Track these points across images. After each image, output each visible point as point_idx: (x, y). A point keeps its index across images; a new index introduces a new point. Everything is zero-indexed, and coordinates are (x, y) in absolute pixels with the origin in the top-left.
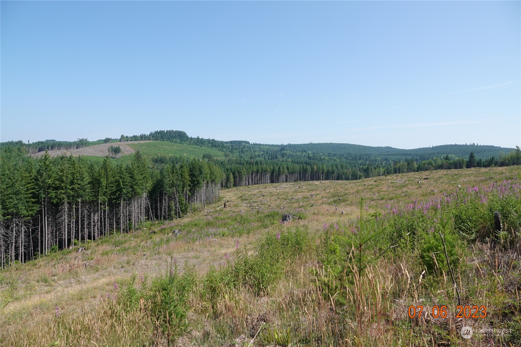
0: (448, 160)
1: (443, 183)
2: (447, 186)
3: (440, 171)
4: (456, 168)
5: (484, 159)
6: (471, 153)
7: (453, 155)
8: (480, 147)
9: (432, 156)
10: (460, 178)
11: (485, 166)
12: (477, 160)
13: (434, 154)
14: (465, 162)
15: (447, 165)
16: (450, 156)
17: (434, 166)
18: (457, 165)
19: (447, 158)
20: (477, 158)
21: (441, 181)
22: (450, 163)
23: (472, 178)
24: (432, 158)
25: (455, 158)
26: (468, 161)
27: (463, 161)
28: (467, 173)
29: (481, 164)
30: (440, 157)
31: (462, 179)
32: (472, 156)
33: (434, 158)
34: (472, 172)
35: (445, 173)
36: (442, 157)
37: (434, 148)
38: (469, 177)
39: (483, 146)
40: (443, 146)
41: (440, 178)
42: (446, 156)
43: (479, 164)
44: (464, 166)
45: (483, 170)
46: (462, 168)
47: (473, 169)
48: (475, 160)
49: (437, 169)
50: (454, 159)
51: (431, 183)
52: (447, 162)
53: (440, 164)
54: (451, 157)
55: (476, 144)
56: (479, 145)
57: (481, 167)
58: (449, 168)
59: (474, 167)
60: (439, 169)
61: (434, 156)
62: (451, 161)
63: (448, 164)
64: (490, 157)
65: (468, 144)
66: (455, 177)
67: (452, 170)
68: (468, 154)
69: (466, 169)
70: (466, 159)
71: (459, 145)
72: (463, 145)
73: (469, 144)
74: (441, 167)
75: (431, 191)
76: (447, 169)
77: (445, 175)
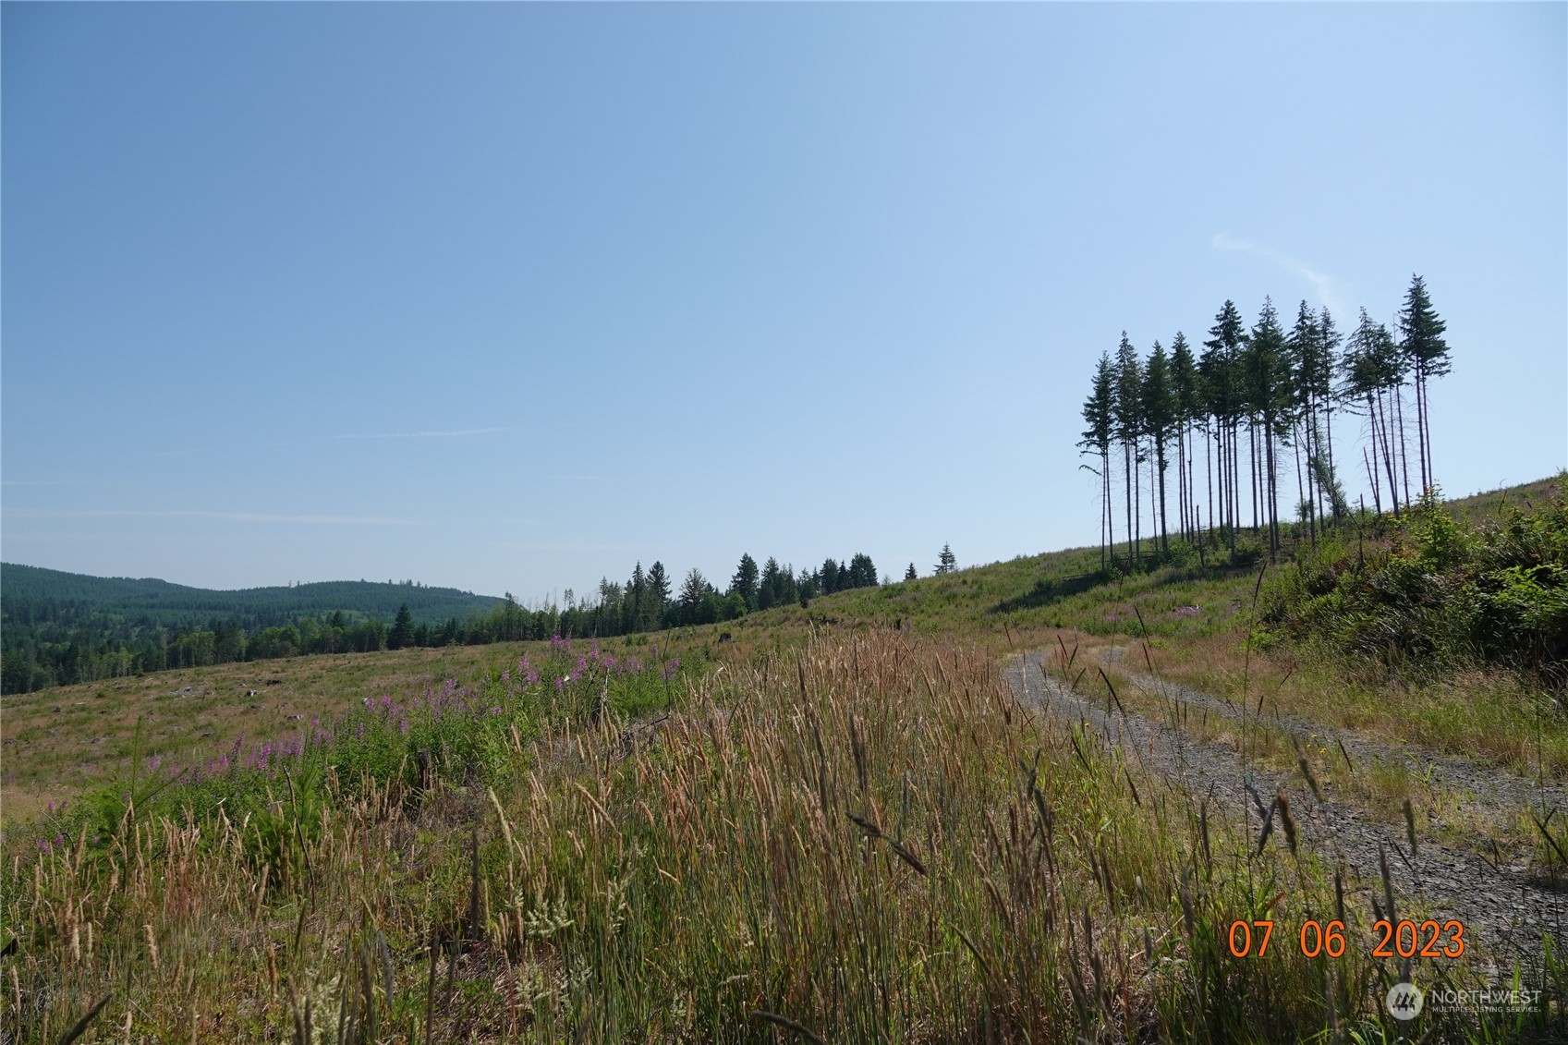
0: (341, 626)
1: (321, 694)
2: (333, 701)
3: (315, 657)
4: (360, 650)
5: (432, 625)
6: (402, 609)
7: (355, 613)
8: (425, 590)
9: (296, 612)
10: (370, 678)
11: (435, 644)
12: (416, 626)
13: (300, 608)
14: (384, 632)
15: (336, 641)
16: (346, 613)
17: (299, 642)
18: (364, 642)
19: (337, 621)
20: (416, 620)
21: (317, 687)
22: (344, 635)
23: (401, 677)
24: (295, 621)
25: (358, 619)
26: (393, 630)
27: (380, 629)
28: (388, 662)
29: (424, 637)
30: (319, 617)
31: (376, 681)
32: (403, 617)
33: (300, 619)
34: (401, 661)
35: (330, 663)
36: (324, 618)
37: (300, 590)
38: (394, 673)
39: (433, 589)
40: (329, 584)
41: (315, 679)
42: (334, 613)
43: (422, 639)
44: (383, 644)
45: (431, 653)
46: (376, 649)
47: (404, 651)
48: (410, 627)
49: (307, 654)
50: (356, 622)
51: (286, 694)
52: (337, 633)
53: (317, 637)
54: (347, 617)
55: (415, 584)
56: (423, 585)
57: (425, 646)
58: (342, 649)
59: (407, 645)
60: (312, 652)
61: (302, 612)
62: (349, 629)
63: (338, 637)
64: (447, 620)
65: (396, 582)
66: (357, 674)
67: (348, 655)
68: (394, 611)
69: (386, 651)
70: (389, 625)
71: (372, 585)
72: (382, 584)
73: (398, 583)
74: (319, 647)
75: (285, 720)
76: (335, 653)
77: (330, 670)
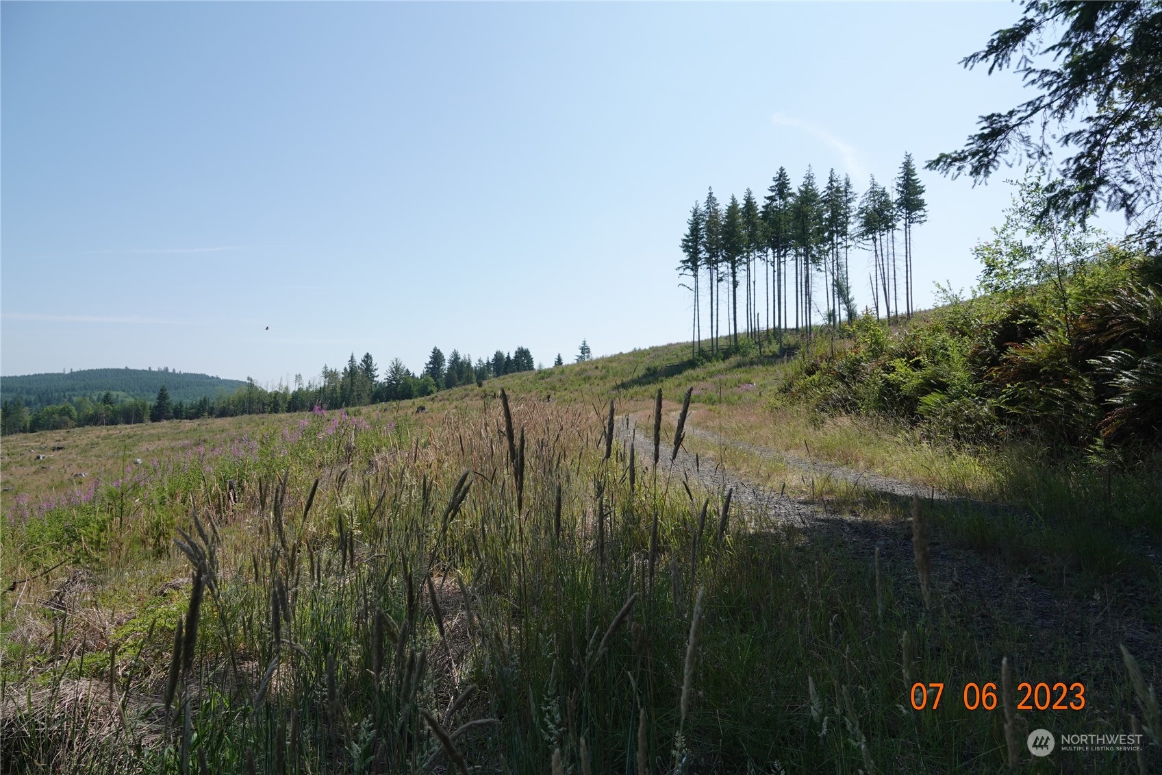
0: (111, 404)
1: (100, 456)
2: (111, 462)
3: (90, 428)
4: (128, 422)
5: (187, 403)
6: (162, 390)
7: (121, 394)
8: (179, 375)
9: (70, 393)
10: (140, 444)
11: (191, 417)
12: (174, 404)
13: (74, 390)
14: (148, 408)
15: (107, 416)
16: (114, 394)
17: (76, 417)
18: (131, 416)
19: (107, 400)
20: (174, 399)
21: (96, 451)
22: (113, 411)
23: (166, 443)
24: (70, 400)
25: (125, 398)
26: (155, 407)
27: (144, 406)
28: (153, 432)
29: (182, 412)
30: (90, 397)
31: (144, 446)
32: (162, 396)
33: (75, 399)
34: (164, 430)
35: (104, 432)
36: (95, 398)
37: (73, 376)
38: (160, 440)
39: (186, 374)
40: (97, 370)
41: (93, 445)
42: (103, 394)
43: (179, 414)
44: (147, 417)
45: (187, 424)
46: (141, 422)
47: (165, 422)
48: (169, 404)
49: (83, 426)
50: (122, 401)
51: (71, 457)
52: (108, 409)
53: (91, 412)
54: (115, 397)
55: (170, 371)
56: (177, 371)
57: (182, 418)
58: (113, 422)
59: (168, 418)
60: (88, 424)
61: (76, 393)
62: (117, 406)
63: (109, 413)
64: (198, 398)
65: (155, 369)
66: (128, 441)
67: (119, 426)
68: (154, 392)
69: (150, 423)
70: (151, 401)
71: (135, 371)
72: (143, 370)
73: (156, 370)
74: (93, 420)
75: (72, 477)
76: (107, 424)
77: (105, 438)
